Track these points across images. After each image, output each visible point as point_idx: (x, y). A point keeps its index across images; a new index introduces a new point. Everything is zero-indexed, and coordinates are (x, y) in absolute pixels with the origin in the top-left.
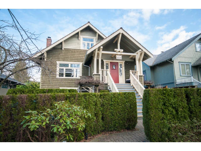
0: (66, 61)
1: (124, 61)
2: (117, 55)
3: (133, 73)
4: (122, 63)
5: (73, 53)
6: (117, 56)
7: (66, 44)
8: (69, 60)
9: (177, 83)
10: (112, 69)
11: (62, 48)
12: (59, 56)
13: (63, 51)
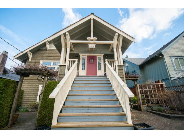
0: (49, 60)
1: (103, 54)
2: (90, 43)
3: (109, 63)
4: (101, 56)
5: (56, 53)
6: (89, 45)
7: (51, 46)
8: (52, 59)
9: (172, 79)
10: (89, 63)
11: (46, 49)
12: (43, 56)
13: (47, 51)
